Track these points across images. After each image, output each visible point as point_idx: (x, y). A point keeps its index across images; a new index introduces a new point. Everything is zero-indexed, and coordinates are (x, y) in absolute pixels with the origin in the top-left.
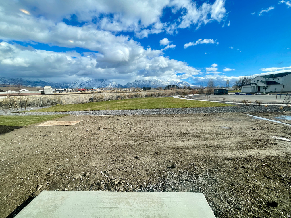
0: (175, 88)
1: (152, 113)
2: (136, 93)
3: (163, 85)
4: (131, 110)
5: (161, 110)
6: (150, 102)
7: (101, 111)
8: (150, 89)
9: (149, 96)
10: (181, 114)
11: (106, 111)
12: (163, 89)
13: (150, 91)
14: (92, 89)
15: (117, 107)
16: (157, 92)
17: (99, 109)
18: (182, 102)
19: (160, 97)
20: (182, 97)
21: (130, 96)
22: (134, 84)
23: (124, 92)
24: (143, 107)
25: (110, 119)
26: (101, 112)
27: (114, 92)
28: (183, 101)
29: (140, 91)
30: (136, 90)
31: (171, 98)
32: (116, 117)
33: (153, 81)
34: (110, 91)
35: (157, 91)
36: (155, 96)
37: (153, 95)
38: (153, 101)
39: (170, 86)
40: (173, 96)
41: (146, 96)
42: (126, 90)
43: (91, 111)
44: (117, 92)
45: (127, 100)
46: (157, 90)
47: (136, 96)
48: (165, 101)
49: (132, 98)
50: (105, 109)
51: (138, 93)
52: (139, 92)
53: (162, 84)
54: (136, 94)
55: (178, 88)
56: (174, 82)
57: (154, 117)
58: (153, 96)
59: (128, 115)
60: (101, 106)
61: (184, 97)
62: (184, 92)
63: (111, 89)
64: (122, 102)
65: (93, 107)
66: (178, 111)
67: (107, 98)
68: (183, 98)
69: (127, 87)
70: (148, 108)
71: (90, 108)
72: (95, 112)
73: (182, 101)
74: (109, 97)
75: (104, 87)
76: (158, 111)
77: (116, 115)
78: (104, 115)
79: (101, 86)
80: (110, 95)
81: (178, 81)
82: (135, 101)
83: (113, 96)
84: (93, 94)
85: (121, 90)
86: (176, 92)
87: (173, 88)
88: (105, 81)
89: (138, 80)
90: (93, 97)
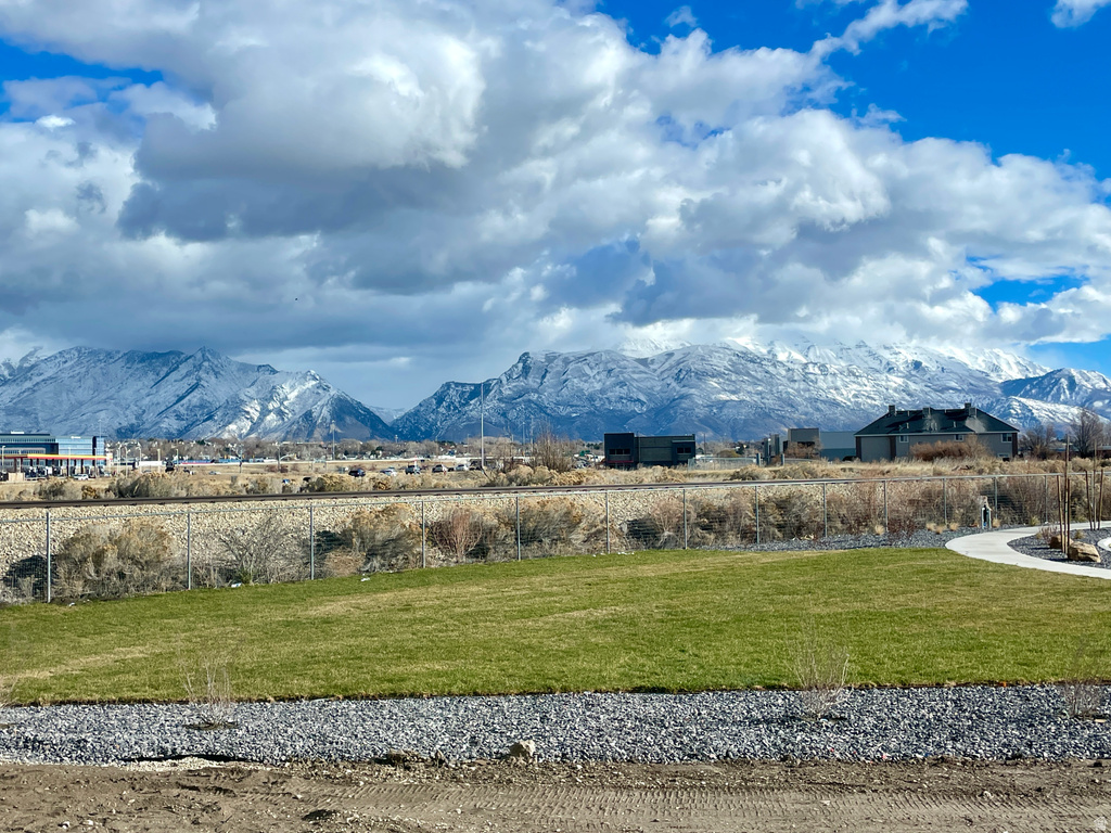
0: (972, 441)
1: (720, 742)
2: (532, 500)
3: (835, 404)
4: (473, 703)
5: (820, 703)
6: (682, 602)
7: (133, 714)
8: (679, 452)
9: (678, 529)
10: (1061, 761)
11: (187, 715)
12: (831, 455)
13: (679, 471)
14: (53, 448)
15: (312, 659)
16: (769, 486)
17: (116, 688)
18: (1069, 609)
19: (803, 551)
20: (1055, 544)
21: (461, 535)
22: (510, 400)
23: (402, 491)
24: (613, 671)
25: (227, 811)
26: (128, 729)
27: (286, 494)
28: (1081, 606)
29: (572, 477)
30: (525, 470)
31: (927, 563)
32: (297, 786)
33: (721, 362)
34: (244, 473)
35: (766, 471)
36: (748, 535)
37: (713, 521)
38: (725, 597)
39: (916, 417)
40: (952, 534)
41: (643, 532)
42: (416, 460)
43: (22, 715)
44: (316, 489)
45: (424, 578)
46: (769, 460)
47: (528, 533)
48: (857, 595)
49: (480, 552)
50: (175, 683)
51: (556, 501)
52: (563, 487)
53: (813, 401)
54: (527, 514)
55: (1006, 439)
56: (961, 380)
57: (747, 800)
58: (721, 534)
59: (438, 762)
60: (137, 652)
61: (1090, 549)
62: (1077, 495)
63: (253, 452)
64: (366, 601)
65: (50, 662)
66: (1026, 721)
67: (209, 553)
68: (1074, 556)
69: (428, 435)
70: (664, 682)
71: (18, 668)
72: (59, 725)
73: (1067, 593)
74: (230, 542)
75: (182, 433)
76: (788, 720)
77: (295, 759)
78: (163, 756)
79: (150, 417)
80: (246, 518)
81: (996, 369)
82: (518, 591)
83: (270, 537)
84: (56, 512)
85: (366, 461)
86: (985, 491)
87: (950, 444)
88: (198, 367)
89: (550, 358)
90: (54, 548)
